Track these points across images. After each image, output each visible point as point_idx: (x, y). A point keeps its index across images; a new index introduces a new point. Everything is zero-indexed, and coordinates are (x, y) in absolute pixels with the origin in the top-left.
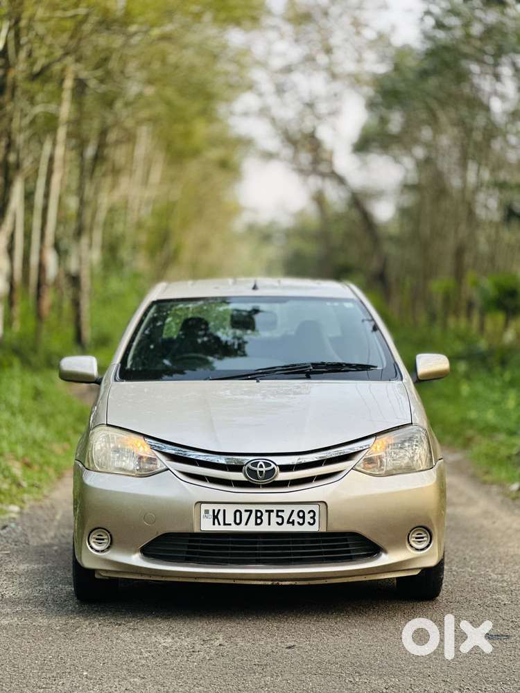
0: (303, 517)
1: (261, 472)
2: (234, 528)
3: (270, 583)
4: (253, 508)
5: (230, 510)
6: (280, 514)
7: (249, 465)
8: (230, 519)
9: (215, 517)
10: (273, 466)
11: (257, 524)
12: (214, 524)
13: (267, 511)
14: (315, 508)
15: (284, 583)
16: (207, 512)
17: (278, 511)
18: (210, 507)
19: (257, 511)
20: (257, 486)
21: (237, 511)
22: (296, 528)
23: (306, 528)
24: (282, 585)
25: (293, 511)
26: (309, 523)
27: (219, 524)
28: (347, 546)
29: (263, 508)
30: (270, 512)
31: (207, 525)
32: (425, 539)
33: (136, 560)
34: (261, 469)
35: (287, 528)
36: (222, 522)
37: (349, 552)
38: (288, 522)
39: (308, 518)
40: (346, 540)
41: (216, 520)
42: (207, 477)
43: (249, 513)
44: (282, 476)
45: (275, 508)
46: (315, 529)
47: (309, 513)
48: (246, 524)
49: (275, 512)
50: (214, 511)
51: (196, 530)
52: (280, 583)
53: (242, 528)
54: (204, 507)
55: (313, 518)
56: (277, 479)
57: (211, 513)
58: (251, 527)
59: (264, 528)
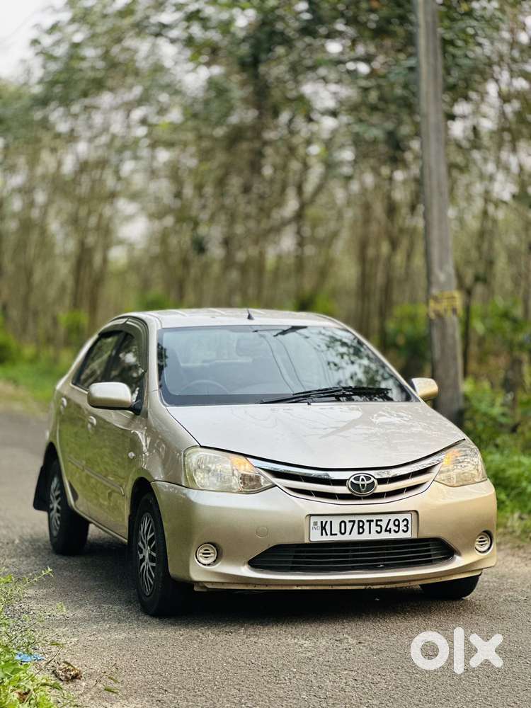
0: (398, 526)
1: (363, 485)
2: (339, 538)
3: (363, 587)
5: (336, 521)
6: (379, 523)
7: (352, 479)
8: (336, 529)
9: (323, 528)
10: (373, 479)
11: (359, 533)
12: (322, 535)
13: (368, 521)
14: (408, 516)
15: (375, 587)
16: (315, 523)
17: (377, 521)
19: (359, 521)
22: (393, 536)
23: (401, 535)
24: (374, 589)
25: (390, 520)
26: (403, 530)
27: (327, 534)
28: (429, 551)
30: (370, 521)
32: (486, 542)
34: (363, 483)
35: (385, 536)
37: (430, 556)
38: (386, 530)
39: (402, 527)
41: (324, 531)
44: (380, 488)
45: (374, 518)
46: (408, 535)
47: (403, 521)
48: (350, 533)
52: (372, 587)
53: (346, 538)
54: (313, 519)
57: (319, 524)
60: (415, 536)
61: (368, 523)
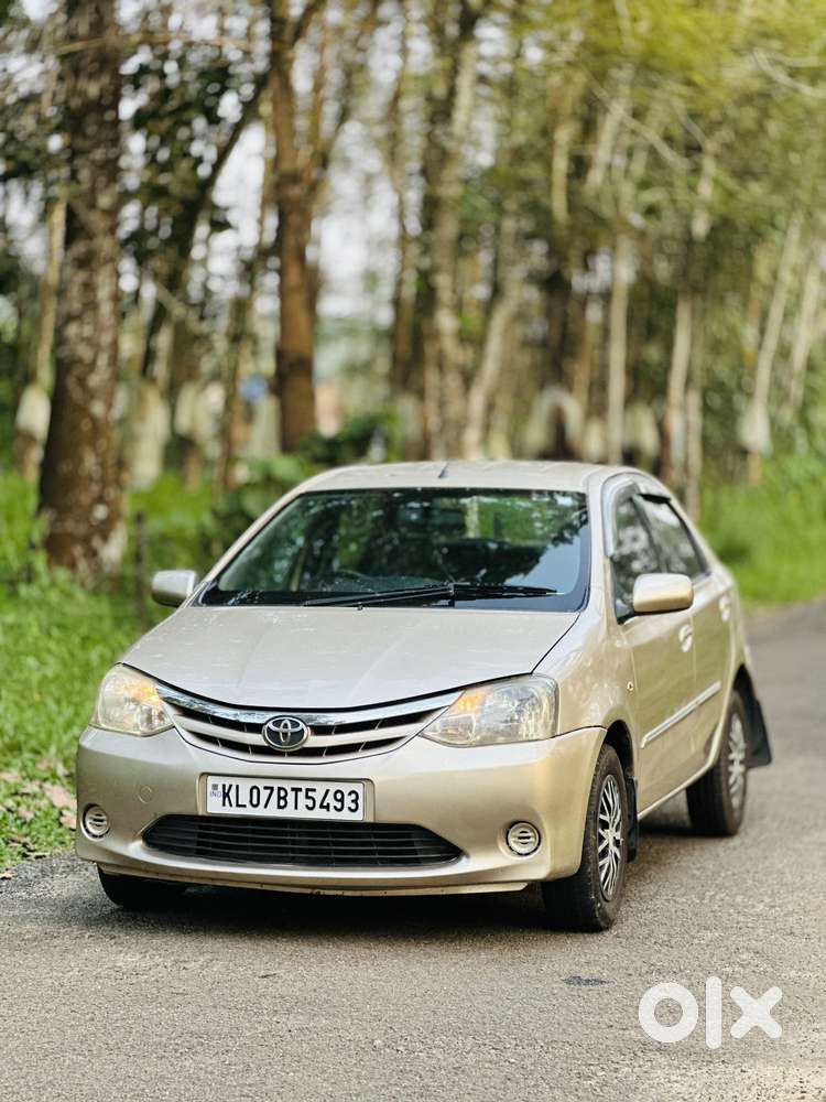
0: (342, 800)
1: (285, 734)
2: (249, 811)
3: (308, 891)
4: (276, 784)
6: (310, 794)
7: (270, 725)
9: (226, 795)
10: (302, 725)
11: (279, 807)
12: (224, 805)
13: (293, 789)
15: (327, 892)
16: (215, 787)
17: (308, 790)
18: (220, 781)
19: (280, 789)
20: (281, 754)
21: (254, 788)
22: (332, 815)
23: (346, 816)
24: (324, 895)
25: (328, 791)
26: (350, 808)
27: (231, 805)
28: (412, 844)
29: (288, 785)
30: (297, 790)
31: (215, 806)
33: (136, 850)
34: (285, 730)
35: (319, 814)
36: (234, 804)
38: (322, 806)
39: (348, 802)
40: (408, 836)
42: (220, 740)
43: (269, 791)
45: (304, 785)
46: (357, 817)
47: (350, 794)
48: (266, 806)
49: (304, 791)
50: (224, 786)
51: (201, 812)
52: (322, 892)
53: (260, 812)
54: (211, 780)
55: (355, 801)
56: (307, 745)
57: (220, 789)
58: (272, 811)
59: (289, 813)
60: (370, 819)
61: (294, 793)
